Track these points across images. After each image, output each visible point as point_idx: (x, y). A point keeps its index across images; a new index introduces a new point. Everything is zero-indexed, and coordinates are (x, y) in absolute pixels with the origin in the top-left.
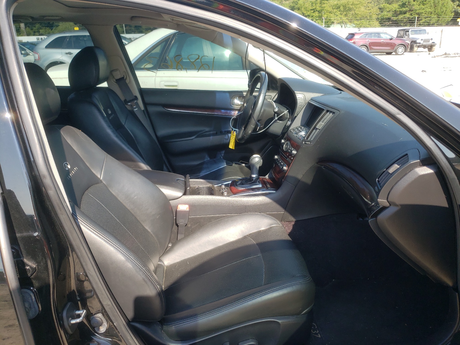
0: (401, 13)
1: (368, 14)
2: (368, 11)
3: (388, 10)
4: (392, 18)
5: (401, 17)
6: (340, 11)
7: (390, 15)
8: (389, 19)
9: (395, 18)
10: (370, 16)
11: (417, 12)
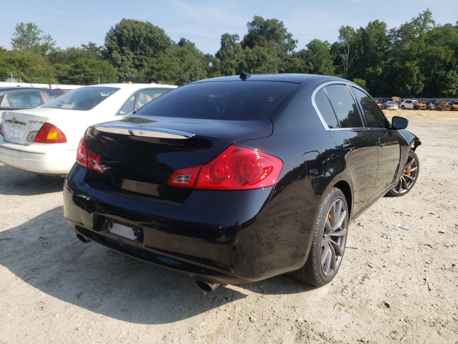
0: (76, 73)
1: (45, 71)
2: (45, 69)
3: (63, 69)
4: (69, 77)
5: (77, 76)
6: (15, 66)
7: (66, 74)
8: (66, 78)
9: (72, 77)
10: (48, 74)
11: (90, 73)
